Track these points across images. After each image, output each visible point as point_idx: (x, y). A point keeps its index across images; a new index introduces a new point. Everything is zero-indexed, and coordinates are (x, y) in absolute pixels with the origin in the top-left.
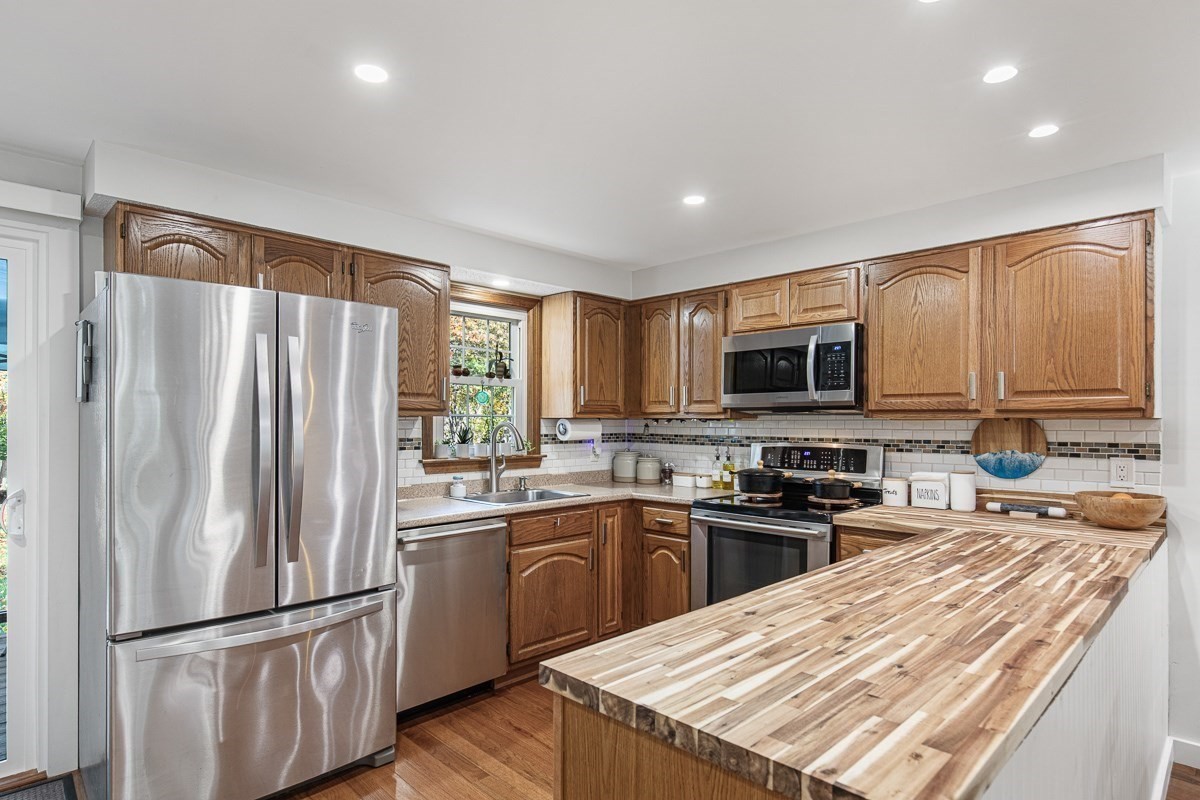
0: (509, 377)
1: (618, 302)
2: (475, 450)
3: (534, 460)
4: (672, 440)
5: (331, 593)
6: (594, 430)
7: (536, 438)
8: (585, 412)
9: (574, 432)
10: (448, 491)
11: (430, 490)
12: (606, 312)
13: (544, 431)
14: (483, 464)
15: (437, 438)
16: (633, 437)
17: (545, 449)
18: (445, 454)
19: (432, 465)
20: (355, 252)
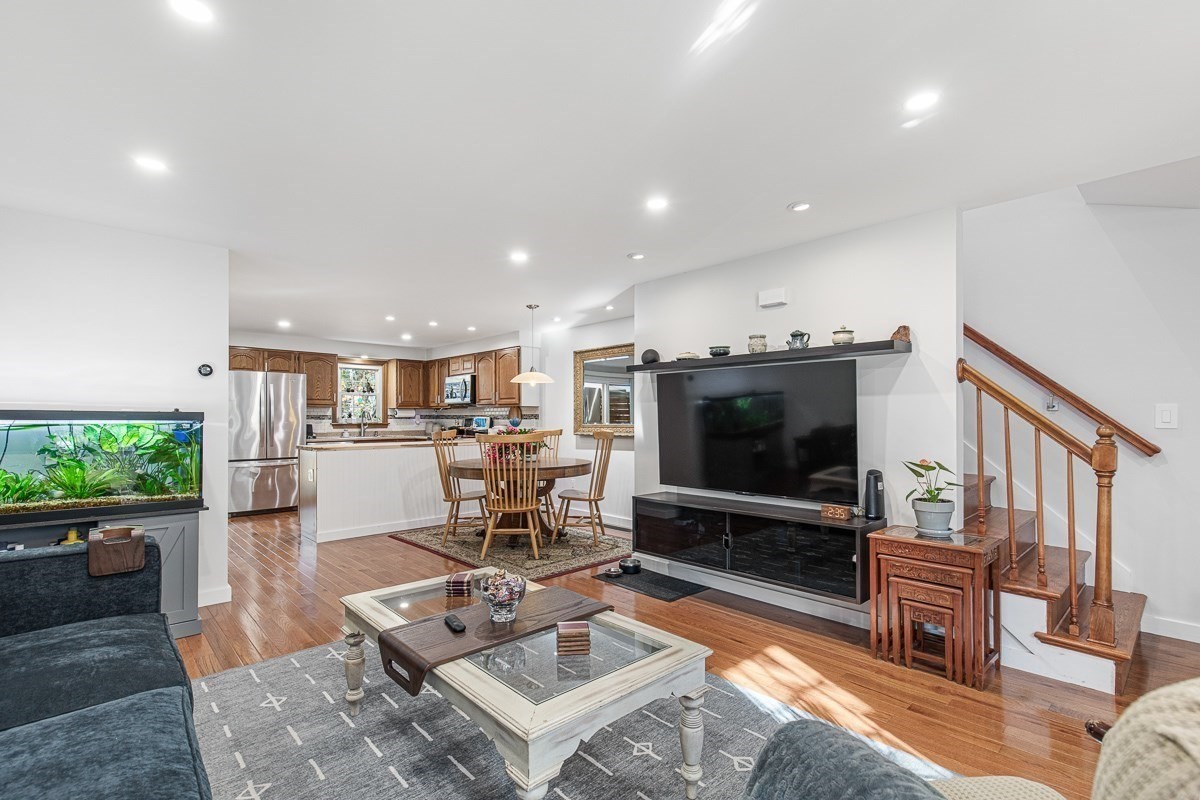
0: (373, 392)
1: (420, 362)
2: (354, 420)
3: (385, 425)
4: (447, 417)
5: (280, 456)
6: (412, 413)
7: (386, 416)
8: (402, 406)
9: (400, 414)
10: (342, 434)
11: (336, 434)
12: (412, 366)
13: (389, 413)
14: (359, 426)
15: (339, 415)
16: (438, 417)
17: (389, 421)
18: (343, 421)
19: (336, 425)
20: (300, 353)
